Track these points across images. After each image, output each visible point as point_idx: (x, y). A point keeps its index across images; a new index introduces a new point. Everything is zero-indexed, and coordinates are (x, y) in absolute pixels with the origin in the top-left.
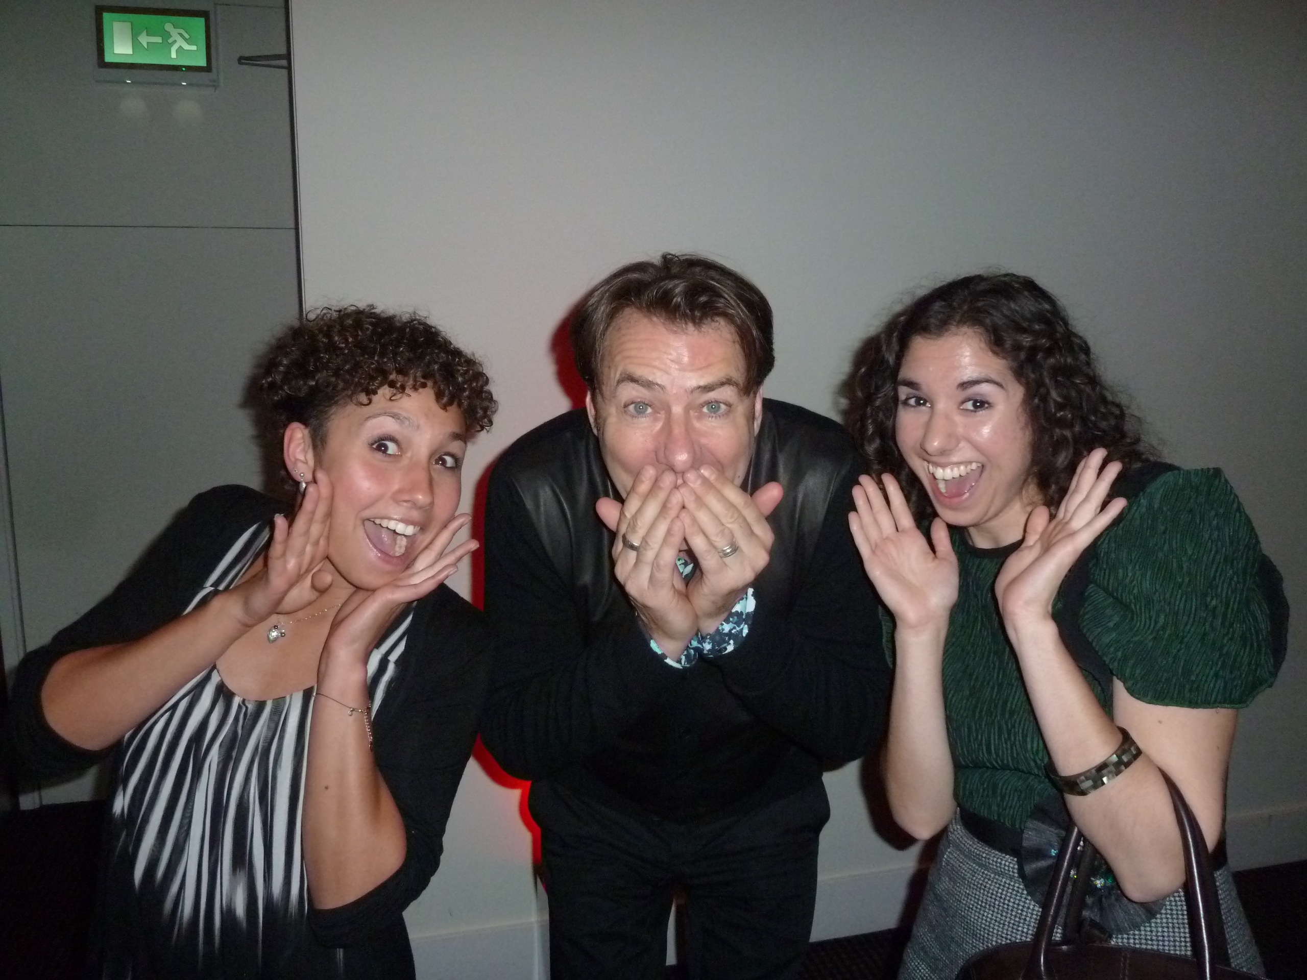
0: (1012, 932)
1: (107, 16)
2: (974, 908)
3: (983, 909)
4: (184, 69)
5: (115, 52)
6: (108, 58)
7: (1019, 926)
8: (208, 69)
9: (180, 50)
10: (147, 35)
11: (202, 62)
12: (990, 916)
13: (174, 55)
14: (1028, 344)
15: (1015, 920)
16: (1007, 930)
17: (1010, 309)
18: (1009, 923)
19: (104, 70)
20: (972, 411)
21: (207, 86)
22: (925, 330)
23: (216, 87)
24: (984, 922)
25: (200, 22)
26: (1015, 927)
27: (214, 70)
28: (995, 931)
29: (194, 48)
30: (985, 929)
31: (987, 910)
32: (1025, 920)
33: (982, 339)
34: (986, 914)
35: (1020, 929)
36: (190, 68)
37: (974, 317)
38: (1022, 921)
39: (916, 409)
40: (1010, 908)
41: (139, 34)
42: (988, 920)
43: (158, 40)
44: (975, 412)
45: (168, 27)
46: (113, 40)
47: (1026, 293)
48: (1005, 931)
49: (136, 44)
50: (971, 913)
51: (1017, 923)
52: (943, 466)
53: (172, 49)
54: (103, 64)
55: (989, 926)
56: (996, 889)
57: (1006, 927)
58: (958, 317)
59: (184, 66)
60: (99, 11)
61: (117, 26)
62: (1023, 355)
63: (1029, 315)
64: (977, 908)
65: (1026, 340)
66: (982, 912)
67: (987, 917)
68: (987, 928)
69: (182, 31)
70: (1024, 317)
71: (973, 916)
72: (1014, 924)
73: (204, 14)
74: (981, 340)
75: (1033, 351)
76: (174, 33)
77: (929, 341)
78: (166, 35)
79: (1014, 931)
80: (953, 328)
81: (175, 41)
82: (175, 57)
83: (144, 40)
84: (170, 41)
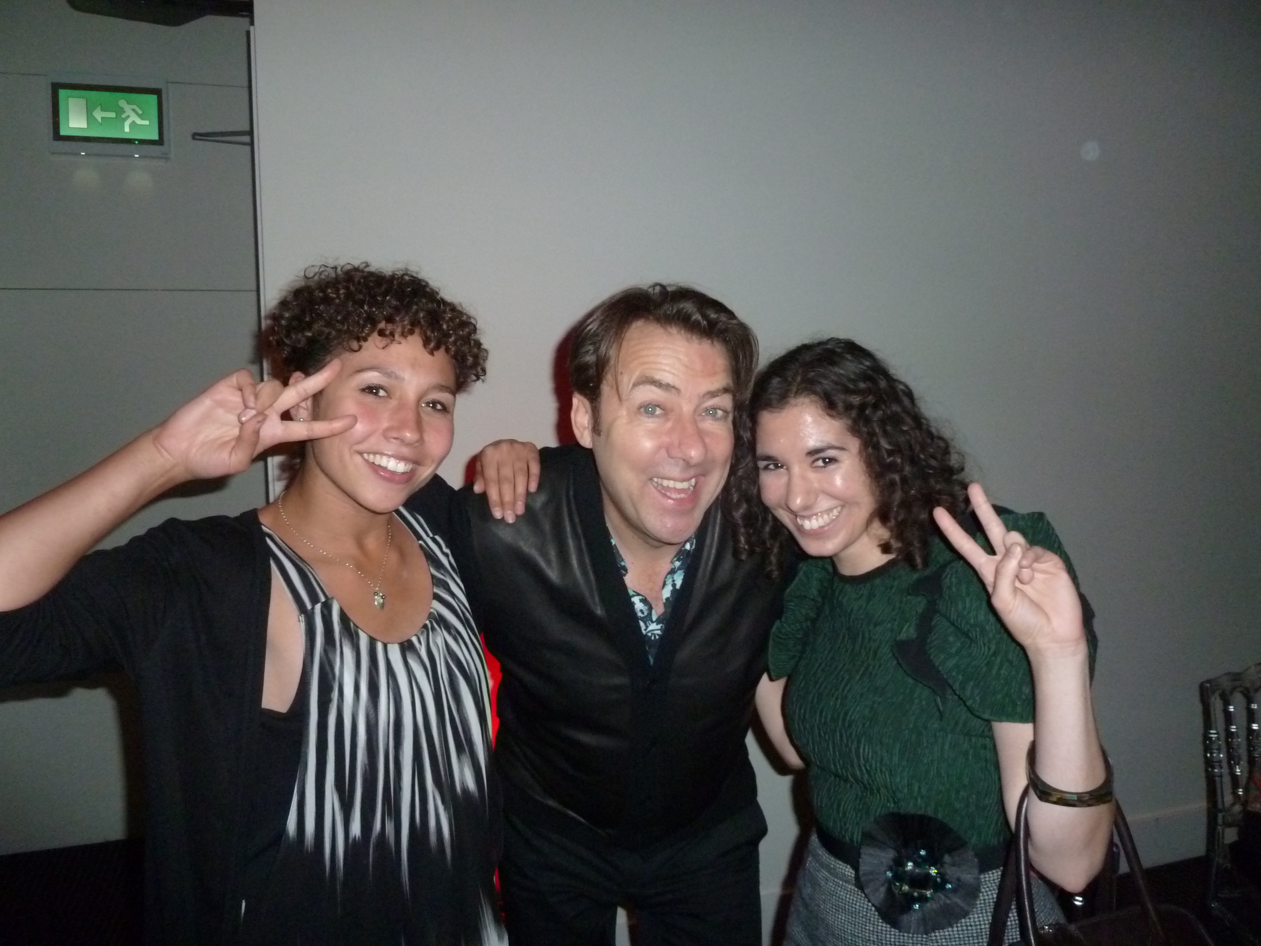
0: (862, 931)
1: (62, 93)
2: (831, 912)
3: (837, 912)
4: (137, 142)
5: (70, 126)
6: (63, 132)
7: (866, 926)
8: (160, 142)
9: (133, 125)
10: (101, 111)
11: (155, 137)
12: (843, 918)
13: (127, 129)
14: (858, 403)
15: (862, 921)
16: (858, 929)
17: (836, 374)
18: (859, 923)
19: (60, 143)
20: (822, 467)
21: (160, 158)
22: (768, 405)
23: (167, 159)
24: (839, 923)
25: (154, 98)
26: (864, 927)
27: (166, 143)
28: (849, 931)
29: (147, 123)
30: (841, 929)
31: (840, 913)
32: (870, 920)
33: (819, 406)
34: (840, 917)
35: (867, 928)
36: (142, 142)
37: (808, 387)
38: (868, 921)
39: (776, 472)
40: (857, 911)
41: (95, 109)
42: (843, 921)
43: (112, 115)
44: (825, 467)
45: (122, 103)
46: (68, 114)
47: (849, 357)
48: (856, 931)
49: (90, 118)
50: (829, 916)
51: (864, 923)
52: (809, 518)
53: (125, 123)
54: (57, 136)
55: (844, 927)
56: (845, 895)
57: (857, 927)
58: (794, 389)
59: (136, 140)
60: (56, 87)
61: (71, 101)
62: (854, 413)
63: (852, 377)
64: (832, 912)
65: (856, 400)
66: (837, 915)
67: (841, 919)
68: (842, 928)
69: (135, 107)
70: (850, 380)
71: (830, 919)
72: (862, 924)
73: (157, 92)
74: (817, 407)
75: (862, 407)
76: (128, 108)
77: (774, 415)
78: (120, 111)
79: (863, 930)
80: (792, 401)
81: (128, 117)
82: (128, 131)
83: (98, 115)
84: (123, 116)
